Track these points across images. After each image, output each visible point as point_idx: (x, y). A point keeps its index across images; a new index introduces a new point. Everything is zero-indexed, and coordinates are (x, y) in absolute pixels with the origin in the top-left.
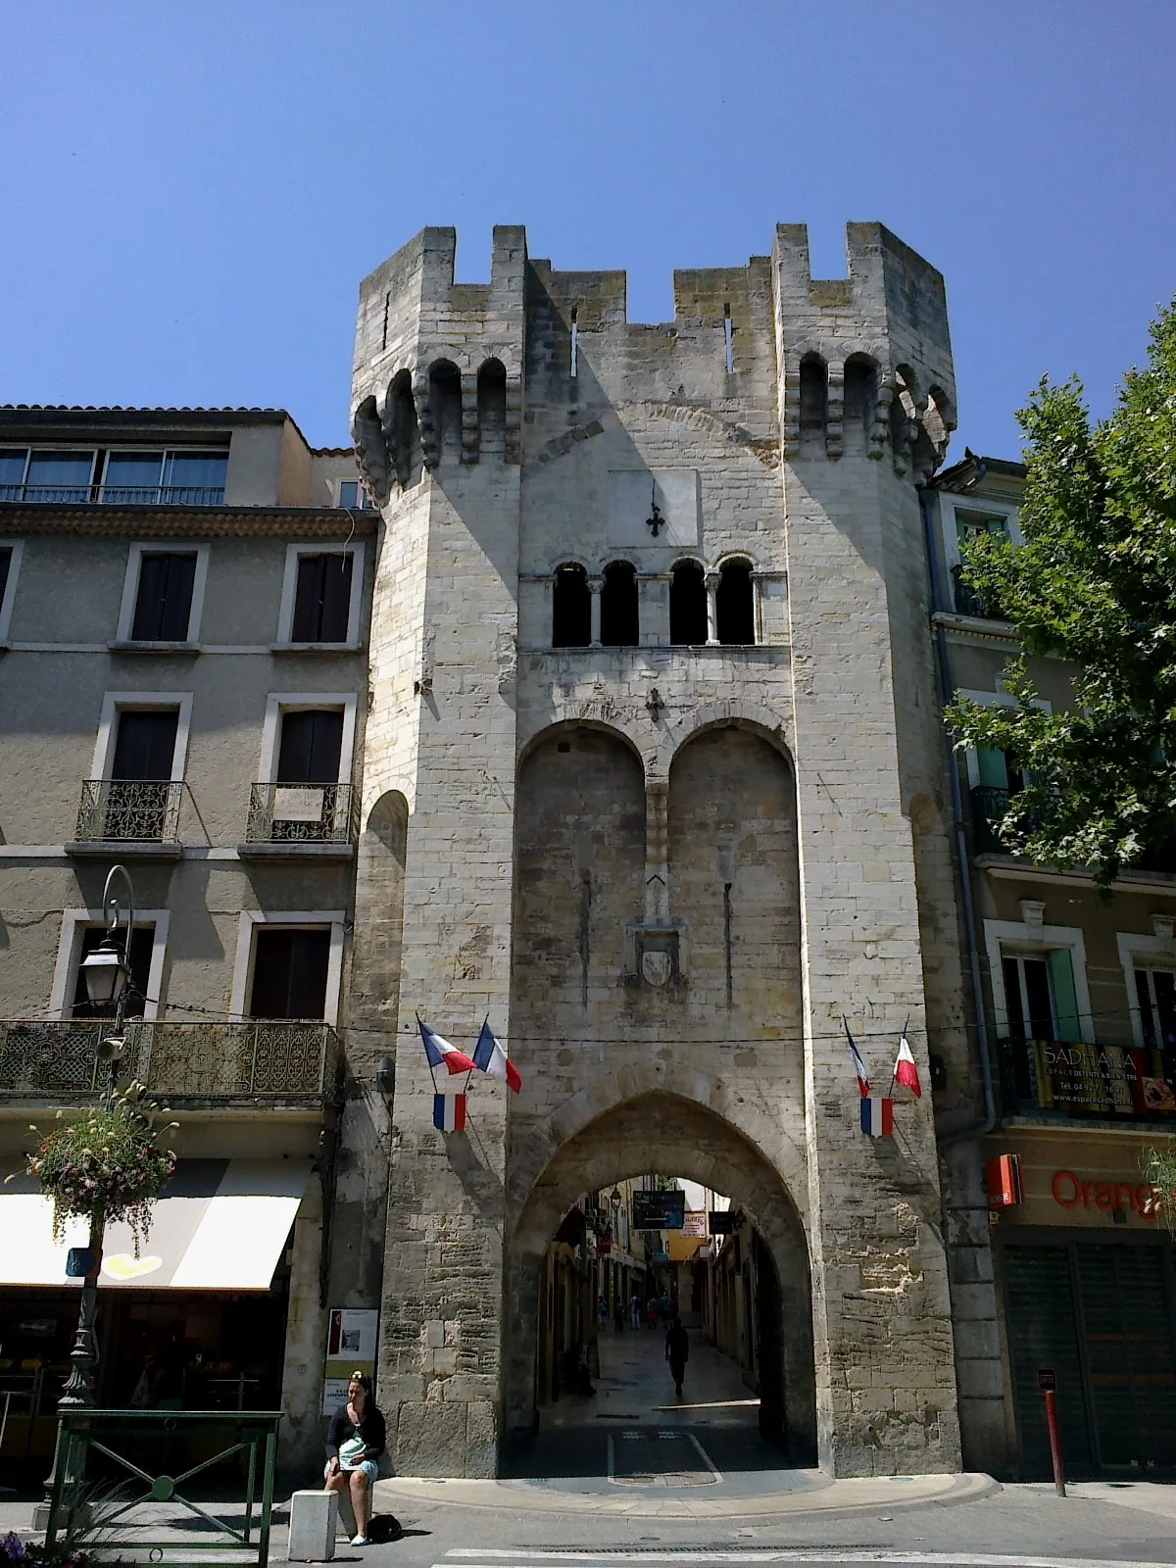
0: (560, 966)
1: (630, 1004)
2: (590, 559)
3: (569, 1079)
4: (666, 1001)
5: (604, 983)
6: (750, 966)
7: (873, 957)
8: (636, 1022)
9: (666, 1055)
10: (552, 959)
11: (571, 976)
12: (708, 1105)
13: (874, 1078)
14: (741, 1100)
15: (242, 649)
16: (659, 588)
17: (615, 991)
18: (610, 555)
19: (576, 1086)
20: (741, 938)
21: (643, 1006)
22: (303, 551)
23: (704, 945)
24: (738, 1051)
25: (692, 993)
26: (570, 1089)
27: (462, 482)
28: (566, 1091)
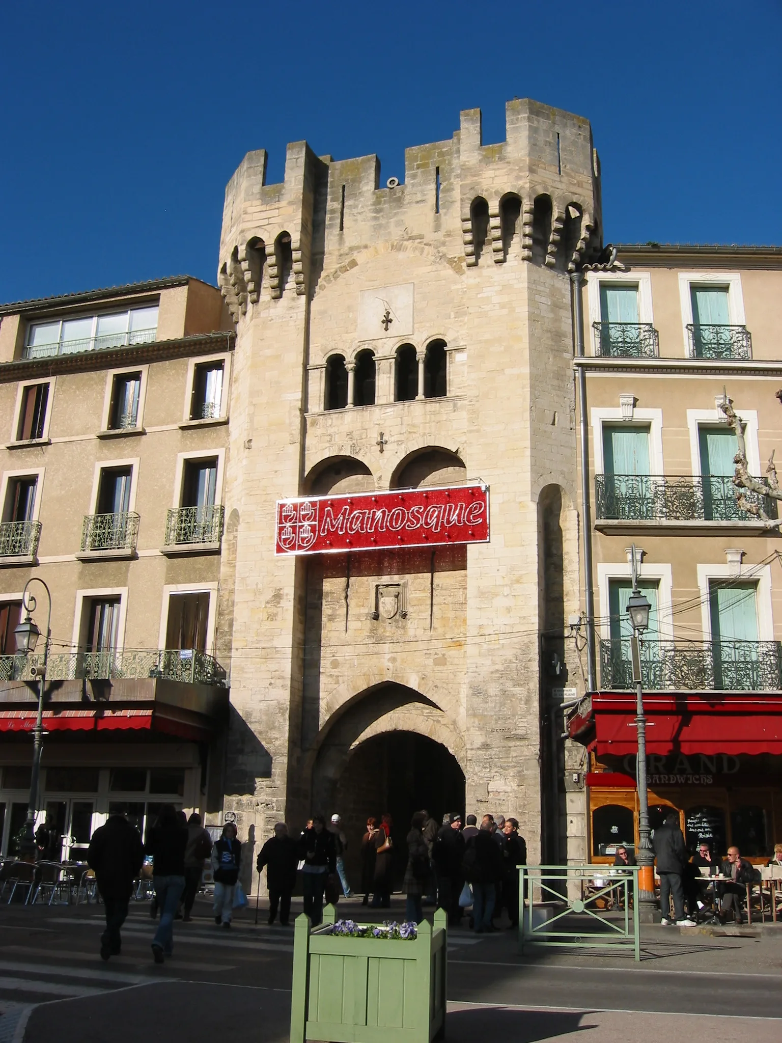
0: (333, 608)
1: (373, 630)
2: (348, 351)
3: (337, 676)
4: (394, 628)
5: (358, 618)
6: (445, 603)
7: (508, 595)
8: (376, 641)
9: (393, 660)
10: (329, 605)
11: (339, 615)
12: (416, 690)
13: (502, 671)
14: (436, 686)
15: (164, 428)
16: (388, 364)
17: (364, 622)
18: (360, 346)
19: (340, 679)
20: (440, 586)
21: (380, 631)
22: (198, 362)
23: (417, 592)
24: (436, 656)
25: (409, 622)
26: (337, 682)
27: (272, 311)
28: (335, 684)
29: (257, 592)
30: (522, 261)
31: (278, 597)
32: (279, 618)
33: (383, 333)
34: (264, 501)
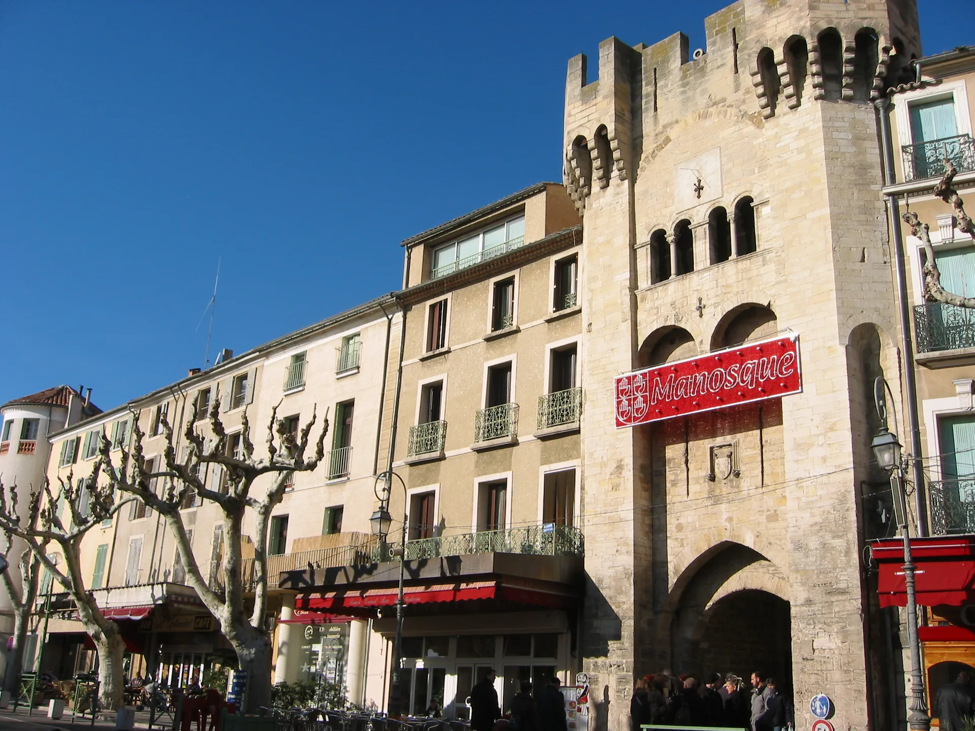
0: (675, 473)
1: (711, 491)
2: (668, 225)
3: (682, 540)
4: (729, 487)
5: (697, 481)
6: (774, 459)
7: (822, 444)
8: (714, 502)
9: (730, 519)
10: (671, 471)
11: (680, 480)
12: (752, 548)
13: (822, 523)
14: (770, 543)
15: (534, 323)
16: (703, 230)
17: (703, 485)
18: (677, 218)
19: (685, 542)
20: (769, 441)
21: (717, 492)
22: (557, 259)
23: (749, 450)
24: (769, 513)
25: (743, 480)
26: (682, 545)
27: (602, 200)
28: (681, 547)
29: (603, 465)
30: (815, 101)
31: (620, 467)
32: (621, 488)
33: (696, 201)
34: (605, 379)
